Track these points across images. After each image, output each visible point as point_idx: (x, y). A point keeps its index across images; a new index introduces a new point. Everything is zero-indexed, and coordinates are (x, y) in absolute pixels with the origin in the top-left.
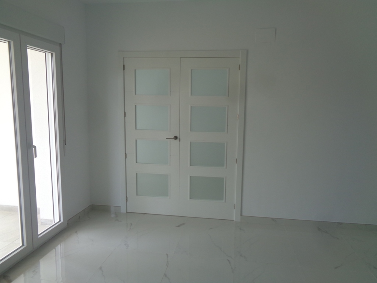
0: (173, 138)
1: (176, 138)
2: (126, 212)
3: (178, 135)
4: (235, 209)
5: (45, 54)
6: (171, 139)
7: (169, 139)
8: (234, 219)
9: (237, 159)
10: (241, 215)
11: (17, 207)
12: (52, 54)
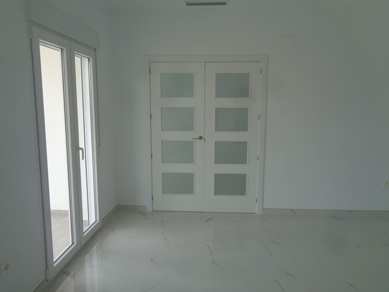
0: (198, 138)
1: (201, 138)
2: (152, 211)
3: (203, 136)
4: (257, 202)
5: (80, 58)
6: (196, 139)
7: (195, 139)
8: (256, 212)
9: (258, 156)
10: (263, 208)
11: (68, 211)
12: (89, 59)
